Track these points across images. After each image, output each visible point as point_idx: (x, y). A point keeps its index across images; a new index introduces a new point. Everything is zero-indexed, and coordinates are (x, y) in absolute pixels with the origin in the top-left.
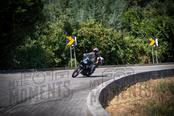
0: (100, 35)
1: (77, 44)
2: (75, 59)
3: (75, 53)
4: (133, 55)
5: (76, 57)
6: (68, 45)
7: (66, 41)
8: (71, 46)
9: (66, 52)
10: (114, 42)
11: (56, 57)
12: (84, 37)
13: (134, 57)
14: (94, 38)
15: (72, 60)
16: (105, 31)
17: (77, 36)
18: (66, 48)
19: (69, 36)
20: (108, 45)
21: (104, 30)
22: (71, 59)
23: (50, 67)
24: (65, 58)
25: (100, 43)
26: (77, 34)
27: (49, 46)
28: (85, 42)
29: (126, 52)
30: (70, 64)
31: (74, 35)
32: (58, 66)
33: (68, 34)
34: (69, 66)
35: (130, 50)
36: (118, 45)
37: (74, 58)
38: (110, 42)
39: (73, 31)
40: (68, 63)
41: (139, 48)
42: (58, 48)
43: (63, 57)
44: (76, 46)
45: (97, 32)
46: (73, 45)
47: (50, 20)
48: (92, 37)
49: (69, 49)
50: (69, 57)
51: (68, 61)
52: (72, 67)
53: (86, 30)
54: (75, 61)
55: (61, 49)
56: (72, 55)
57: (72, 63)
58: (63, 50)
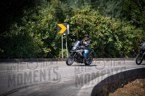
0: (96, 24)
1: (70, 33)
2: (67, 50)
3: (66, 43)
4: (133, 47)
5: (68, 47)
6: (60, 34)
7: (57, 29)
8: (62, 35)
9: (57, 42)
10: (111, 32)
11: (45, 47)
12: (77, 25)
13: (134, 50)
14: (89, 27)
15: (63, 50)
16: (102, 20)
17: (70, 24)
18: (57, 37)
19: (61, 23)
20: (105, 36)
21: (101, 18)
23: (38, 57)
24: (55, 48)
25: (96, 33)
26: (70, 21)
27: (38, 34)
28: (78, 31)
29: (125, 44)
30: (61, 55)
31: (66, 22)
32: (47, 57)
33: (59, 21)
34: (59, 57)
35: (130, 42)
36: (116, 36)
37: (66, 48)
38: (107, 32)
39: (66, 18)
40: (59, 54)
41: (140, 40)
42: (48, 37)
43: (53, 47)
44: (68, 35)
45: (93, 20)
46: (64, 34)
47: (40, 5)
48: (87, 26)
49: (60, 38)
50: (59, 47)
51: (58, 51)
52: (62, 58)
53: (80, 18)
54: (66, 51)
55: (51, 37)
56: (63, 45)
57: (63, 54)
58: (53, 38)
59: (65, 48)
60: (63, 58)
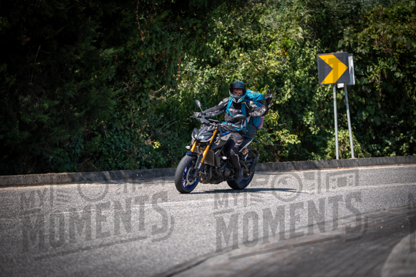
1: (356, 81)
2: (350, 133)
3: (348, 111)
5: (352, 126)
6: (327, 85)
7: (317, 71)
8: (334, 89)
9: (319, 109)
11: (285, 127)
12: (378, 56)
15: (338, 135)
17: (355, 54)
19: (327, 52)
22: (336, 134)
23: (264, 160)
24: (314, 131)
26: (356, 45)
28: (382, 73)
30: (333, 148)
31: (343, 47)
32: (291, 158)
33: (323, 46)
34: (328, 156)
37: (346, 128)
39: (342, 34)
40: (326, 146)
42: (289, 97)
43: (309, 126)
44: (352, 86)
46: (341, 85)
48: (407, 56)
49: (327, 97)
50: (327, 126)
51: (324, 139)
52: (337, 158)
53: (385, 32)
54: (348, 138)
55: (299, 97)
56: (338, 118)
57: (339, 145)
58: (308, 100)
59: (343, 126)
60: (340, 158)
